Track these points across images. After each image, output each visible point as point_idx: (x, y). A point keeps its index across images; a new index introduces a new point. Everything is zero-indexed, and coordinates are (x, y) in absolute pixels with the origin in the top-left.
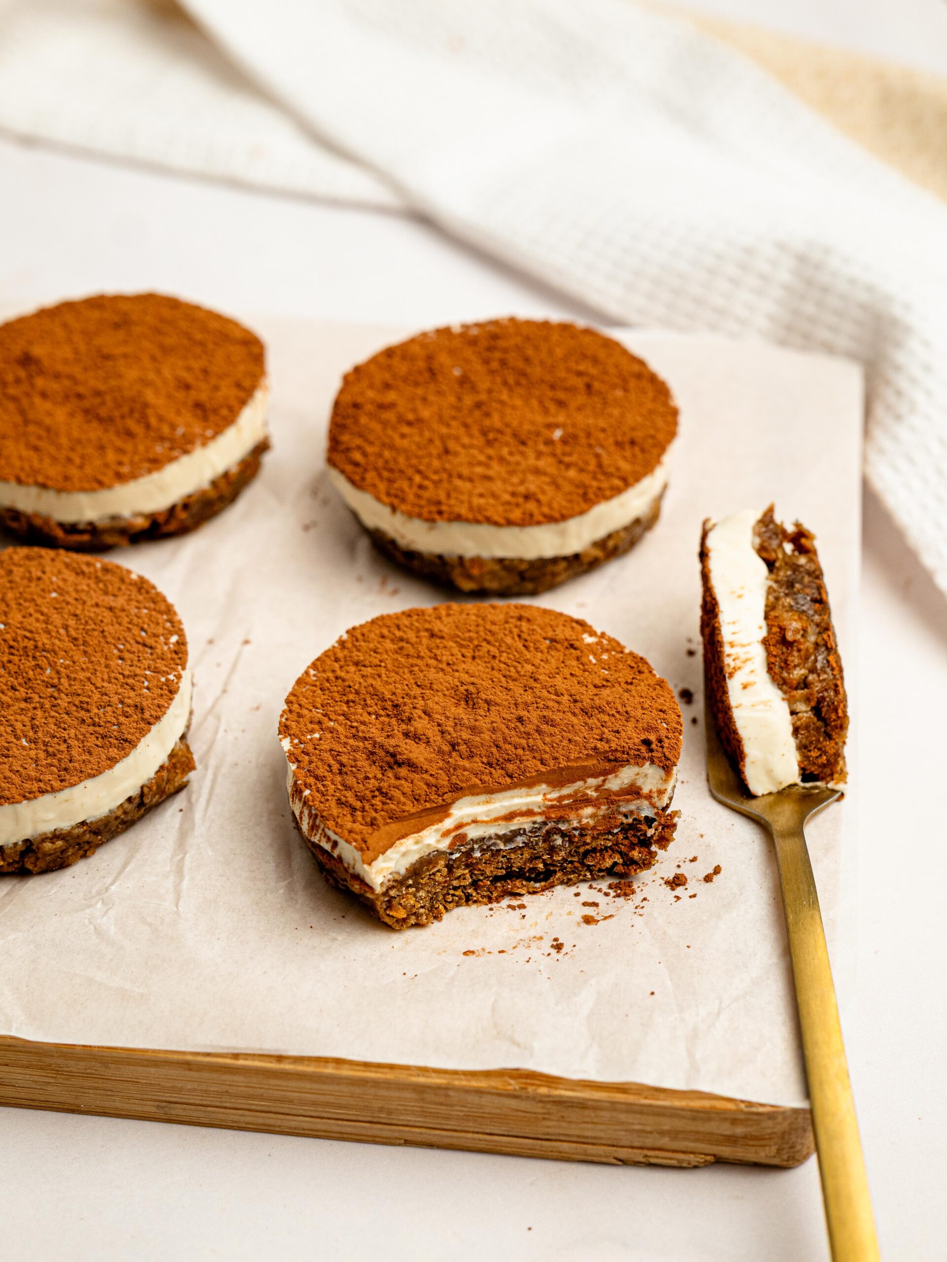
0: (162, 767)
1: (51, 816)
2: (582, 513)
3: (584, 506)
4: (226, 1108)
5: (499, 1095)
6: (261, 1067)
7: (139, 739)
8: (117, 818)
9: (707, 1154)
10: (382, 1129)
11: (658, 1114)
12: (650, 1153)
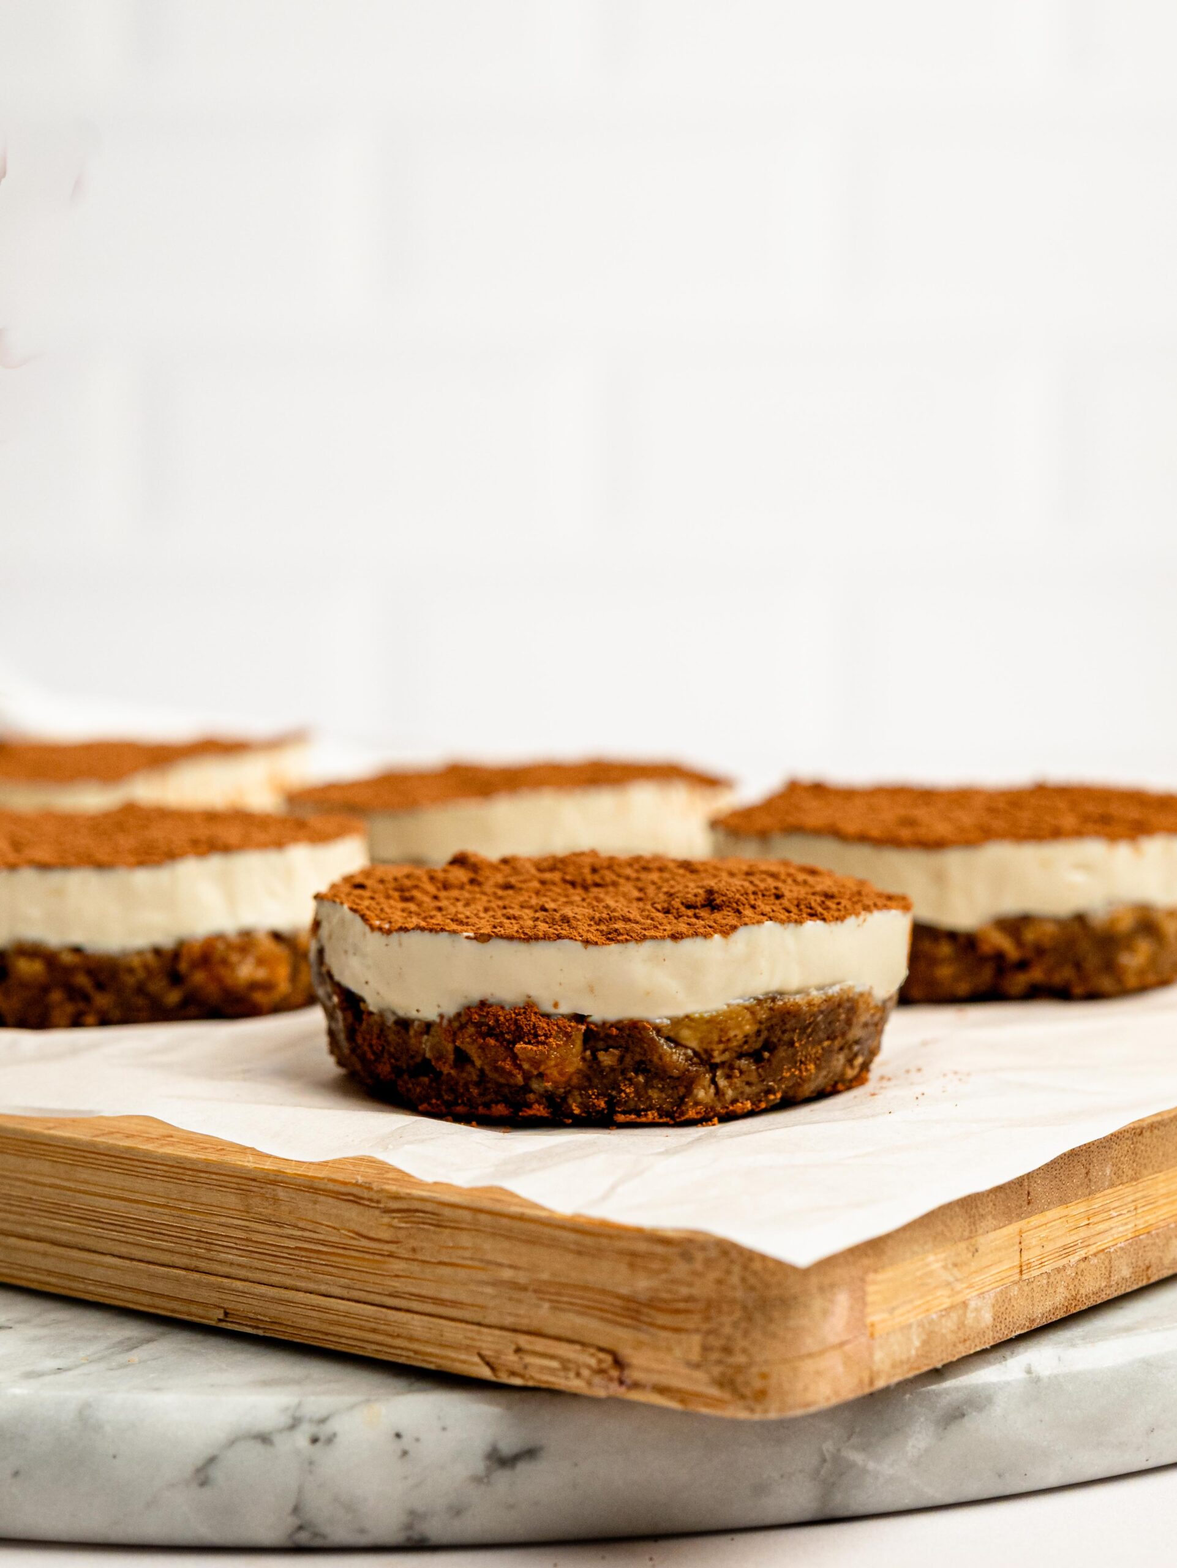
1: (35, 913)
5: (337, 1195)
6: (70, 1139)
9: (601, 1349)
10: (198, 1284)
11: (533, 1241)
12: (523, 1341)
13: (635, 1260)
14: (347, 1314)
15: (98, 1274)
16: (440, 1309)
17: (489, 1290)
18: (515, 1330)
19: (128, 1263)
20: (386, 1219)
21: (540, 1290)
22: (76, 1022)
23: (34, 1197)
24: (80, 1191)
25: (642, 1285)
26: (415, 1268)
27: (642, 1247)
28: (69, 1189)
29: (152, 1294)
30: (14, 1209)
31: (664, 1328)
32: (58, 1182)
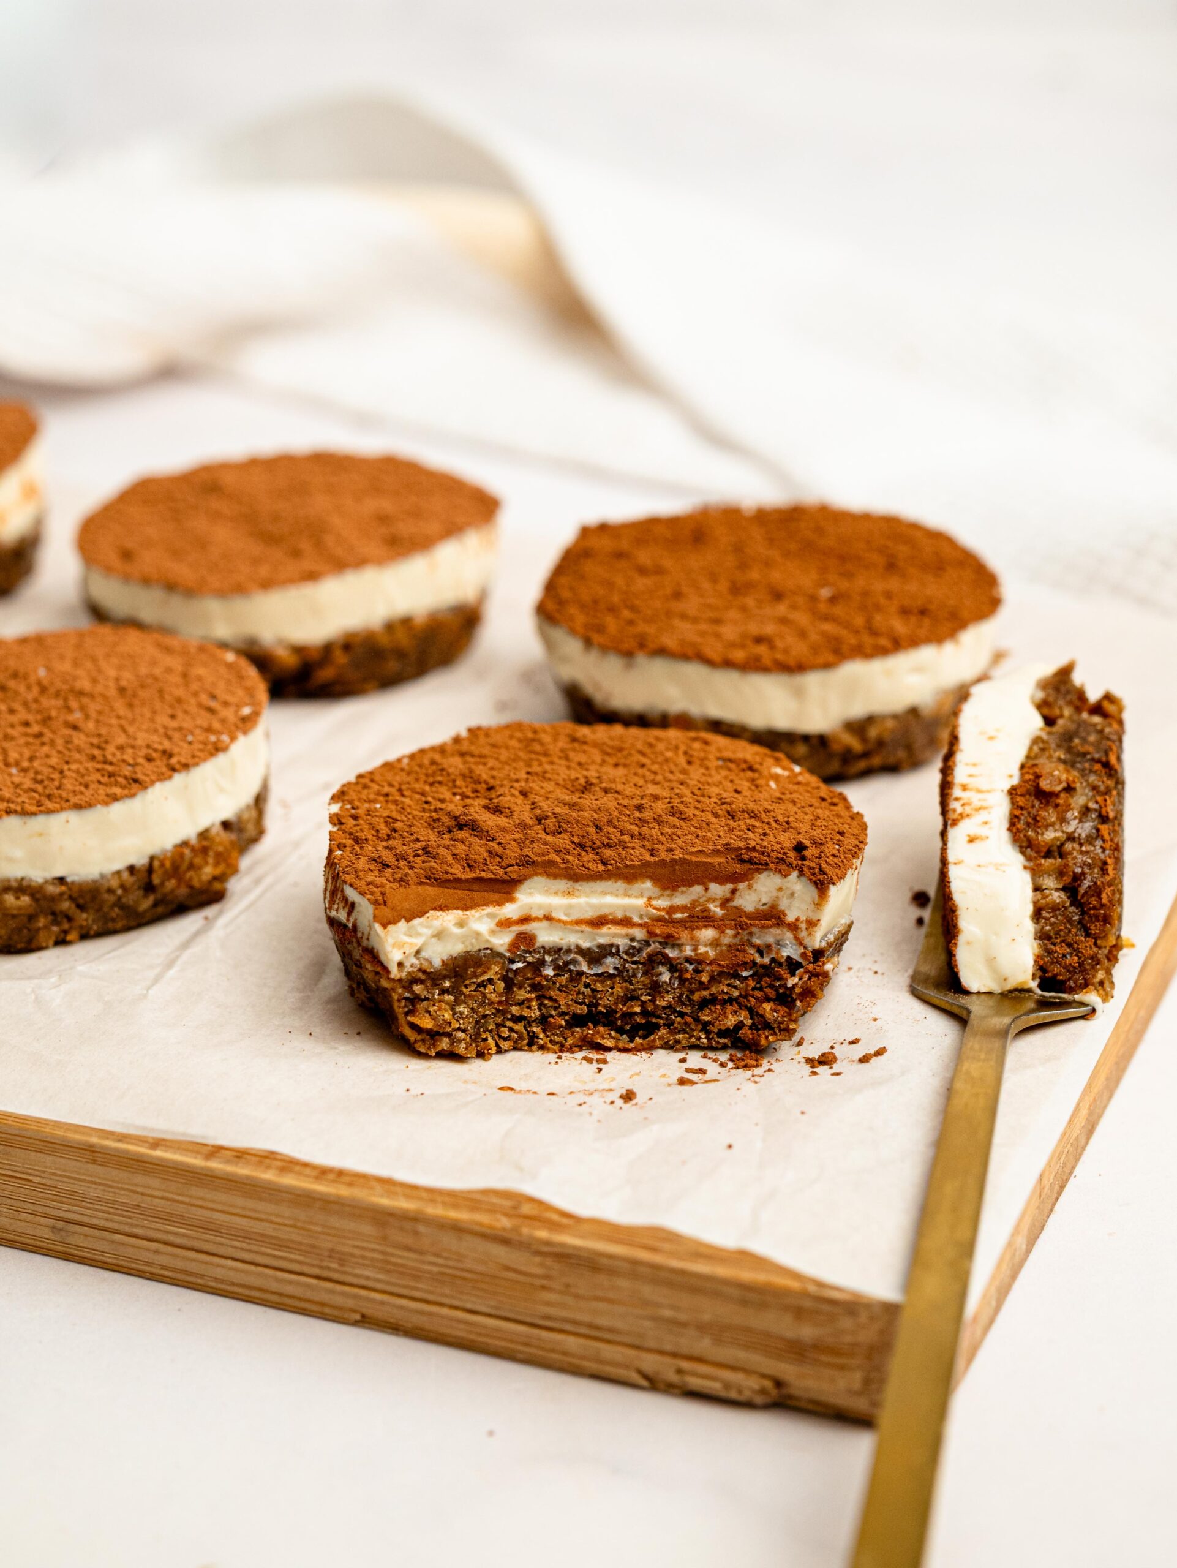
0: (185, 844)
1: (18, 853)
2: (827, 666)
3: (831, 658)
4: (136, 1236)
5: (484, 1236)
6: (182, 1163)
7: (153, 783)
8: (110, 891)
9: (764, 1376)
10: (332, 1292)
11: (694, 1290)
12: (685, 1365)
13: (800, 1313)
14: (497, 1330)
15: (219, 1273)
16: (595, 1333)
17: (647, 1323)
18: (674, 1355)
19: (252, 1268)
20: (538, 1259)
21: (703, 1328)
23: (143, 1205)
24: (194, 1205)
25: (807, 1332)
26: (570, 1300)
27: (807, 1304)
28: (182, 1202)
29: (280, 1294)
30: (119, 1212)
31: (829, 1365)
32: (170, 1196)
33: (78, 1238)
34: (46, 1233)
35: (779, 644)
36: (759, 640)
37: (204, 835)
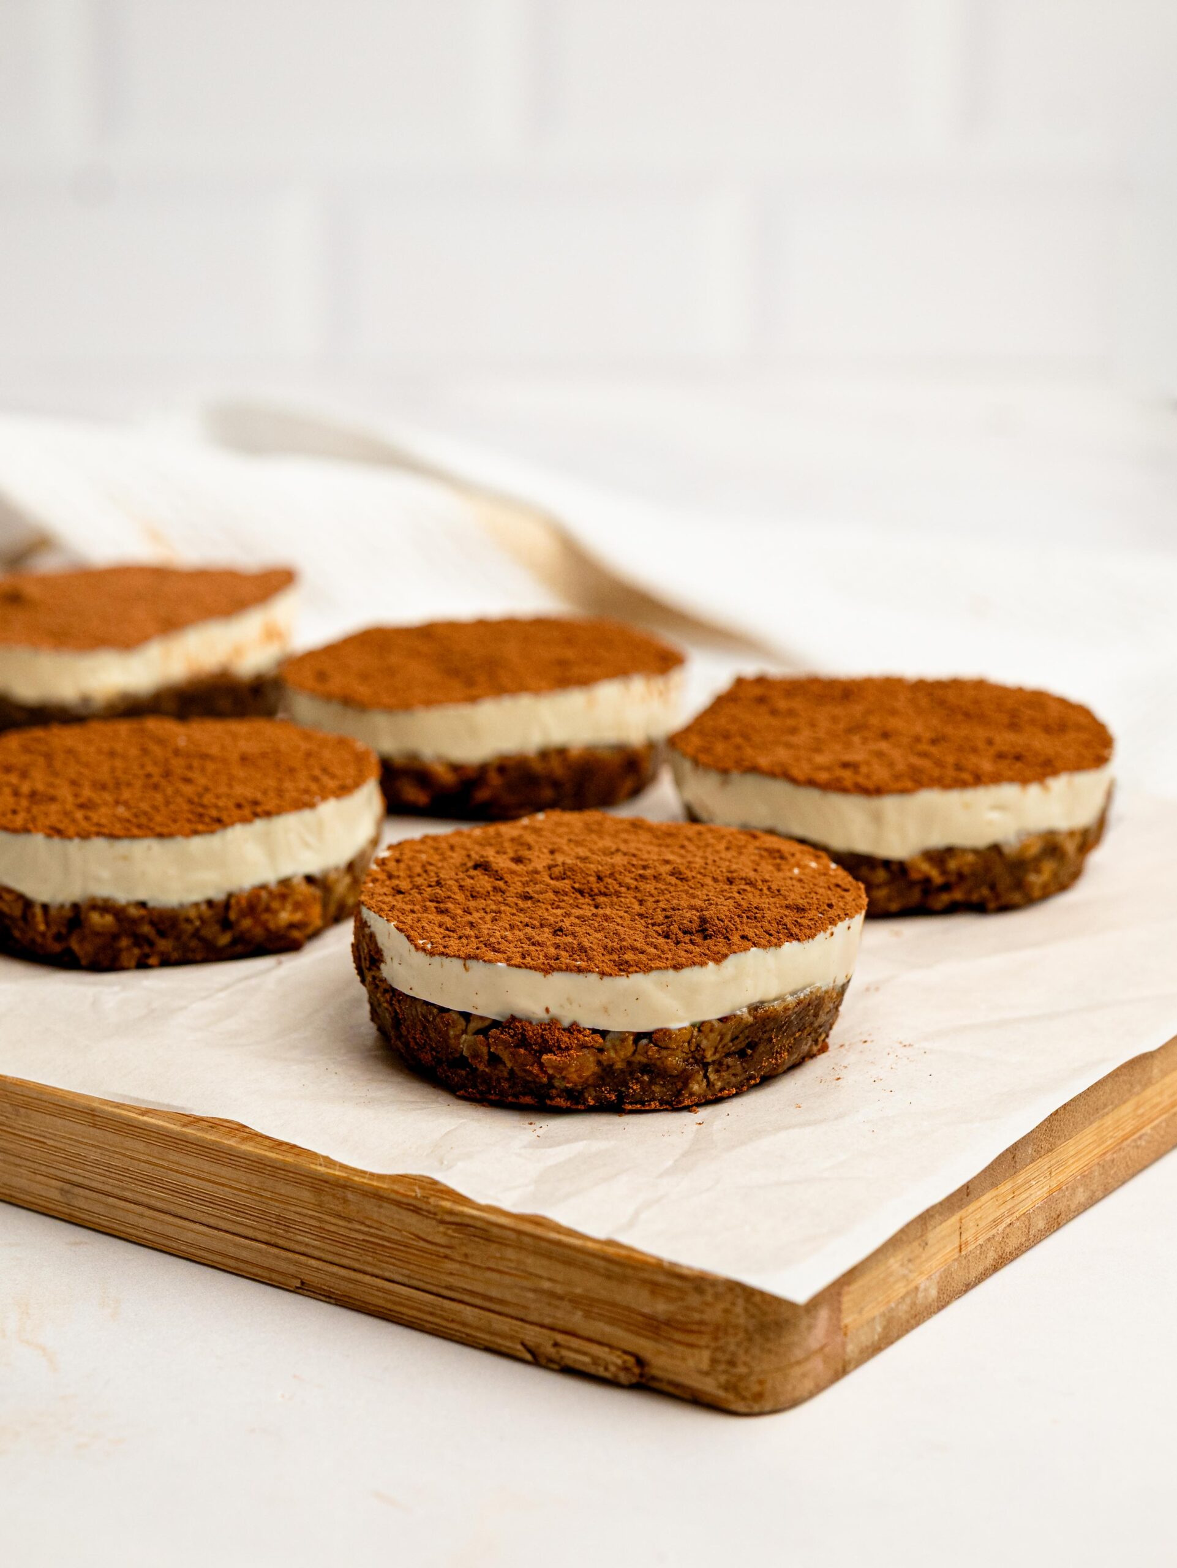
0: (263, 887)
2: (904, 791)
3: (909, 784)
4: (127, 1200)
5: (398, 1204)
6: (162, 1127)
8: (188, 920)
9: (626, 1352)
10: (277, 1257)
11: (569, 1262)
12: (560, 1338)
13: (655, 1288)
14: (409, 1299)
15: (189, 1237)
16: (488, 1304)
17: (531, 1295)
18: (552, 1329)
19: (215, 1233)
20: (442, 1228)
21: (576, 1301)
22: (142, 965)
23: (131, 1169)
24: (171, 1170)
25: (661, 1308)
26: (467, 1269)
27: (661, 1279)
28: (162, 1167)
29: (237, 1259)
30: (113, 1175)
31: (679, 1342)
32: (154, 1160)
33: (82, 1201)
34: (55, 1195)
35: (864, 769)
36: (846, 765)
37: (285, 882)
